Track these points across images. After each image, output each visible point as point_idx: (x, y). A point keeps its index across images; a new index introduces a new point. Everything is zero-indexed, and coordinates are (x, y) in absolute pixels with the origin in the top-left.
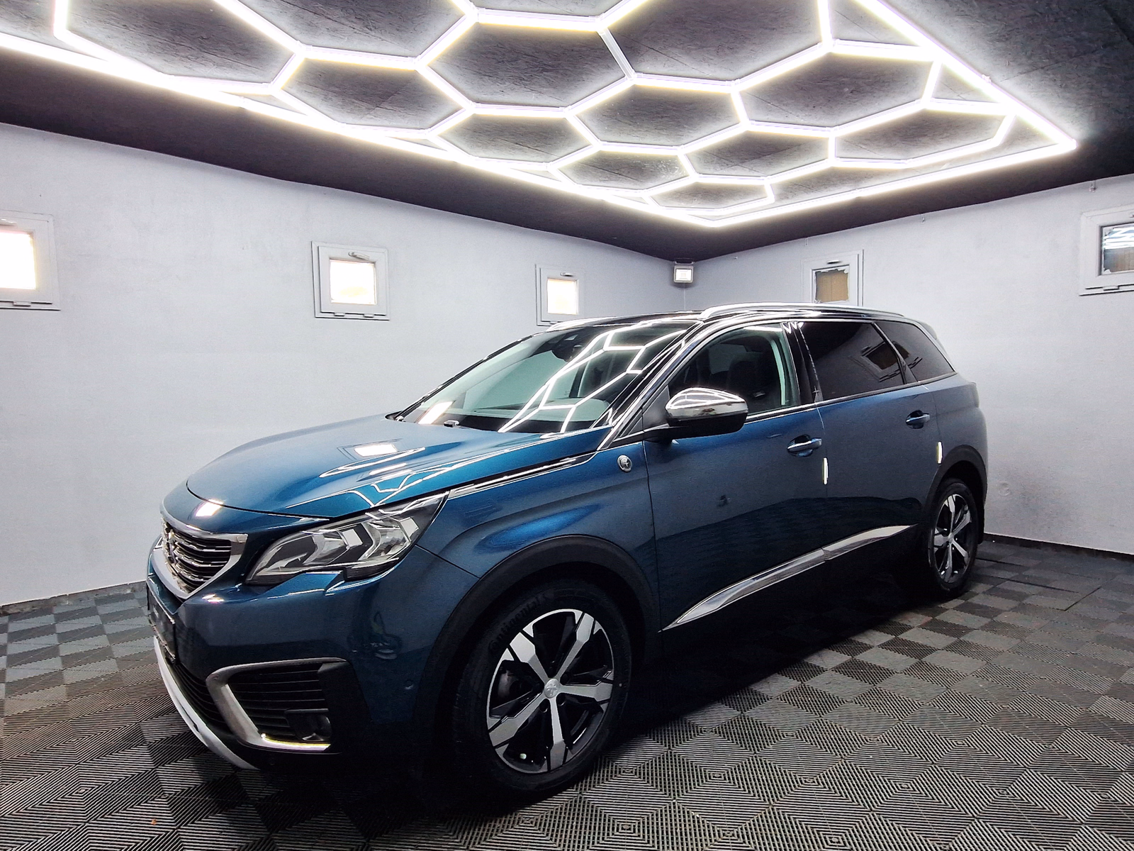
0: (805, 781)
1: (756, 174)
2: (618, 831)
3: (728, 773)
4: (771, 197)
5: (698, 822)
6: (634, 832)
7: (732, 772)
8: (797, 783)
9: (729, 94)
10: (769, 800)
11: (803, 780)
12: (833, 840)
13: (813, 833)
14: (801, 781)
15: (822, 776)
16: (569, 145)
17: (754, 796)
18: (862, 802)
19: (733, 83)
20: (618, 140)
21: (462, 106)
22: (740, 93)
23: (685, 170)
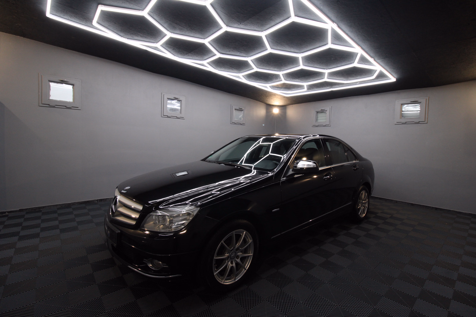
1: (302, 81)
4: (306, 89)
9: (299, 57)
16: (247, 69)
19: (300, 54)
21: (216, 54)
22: (302, 57)
23: (281, 79)
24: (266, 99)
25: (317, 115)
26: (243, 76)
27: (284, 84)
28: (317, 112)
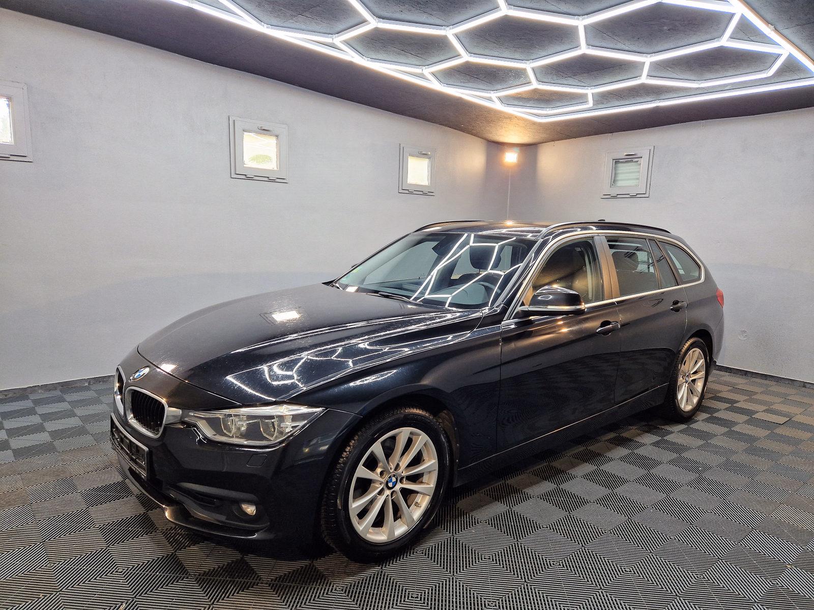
0: (605, 532)
1: (582, 85)
2: (481, 560)
3: (552, 525)
4: (590, 104)
5: (535, 556)
6: (493, 561)
7: (555, 525)
8: (600, 533)
9: (578, 26)
10: (582, 543)
11: (604, 531)
12: (627, 570)
13: (613, 565)
14: (602, 532)
15: (616, 529)
16: (443, 55)
17: (572, 540)
18: (645, 547)
19: (580, 18)
20: (482, 53)
21: (369, 20)
22: (585, 26)
23: (529, 78)
24: (488, 128)
25: (615, 169)
26: (433, 74)
27: (535, 91)
28: (617, 161)
